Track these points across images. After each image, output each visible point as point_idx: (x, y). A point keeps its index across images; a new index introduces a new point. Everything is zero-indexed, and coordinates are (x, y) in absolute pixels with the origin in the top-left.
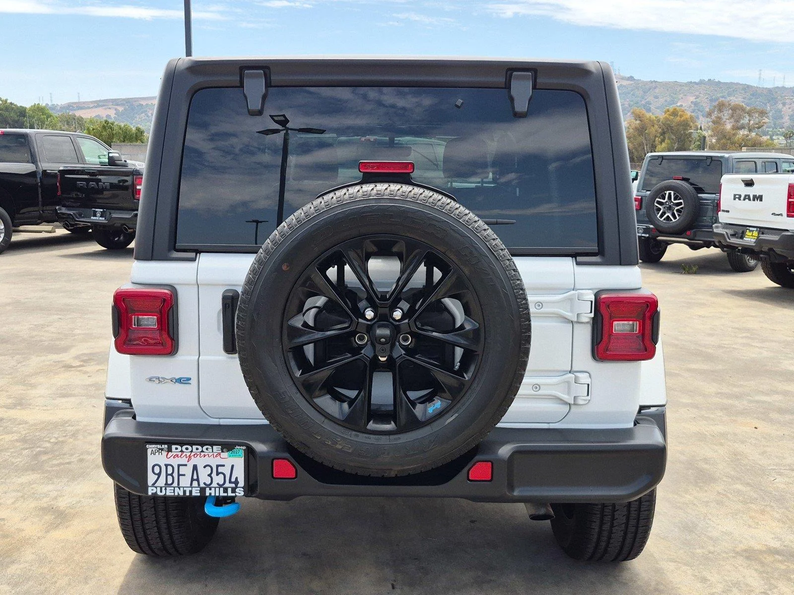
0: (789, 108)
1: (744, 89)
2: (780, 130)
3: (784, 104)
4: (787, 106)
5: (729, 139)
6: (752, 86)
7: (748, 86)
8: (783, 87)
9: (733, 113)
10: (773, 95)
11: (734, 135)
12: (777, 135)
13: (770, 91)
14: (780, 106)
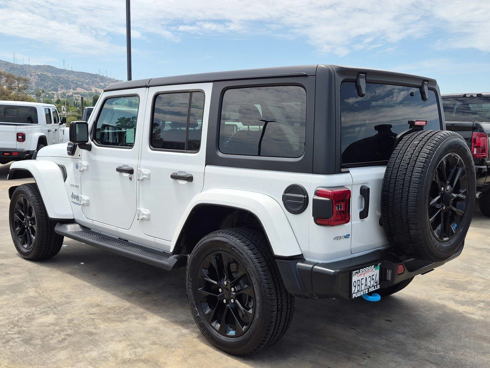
0: (35, 78)
1: (5, 64)
2: (31, 91)
3: (31, 76)
4: (33, 77)
5: (7, 95)
6: (10, 63)
7: (8, 63)
8: (29, 65)
9: (7, 79)
10: (23, 69)
11: (10, 93)
12: (30, 94)
13: (22, 67)
14: (29, 76)
